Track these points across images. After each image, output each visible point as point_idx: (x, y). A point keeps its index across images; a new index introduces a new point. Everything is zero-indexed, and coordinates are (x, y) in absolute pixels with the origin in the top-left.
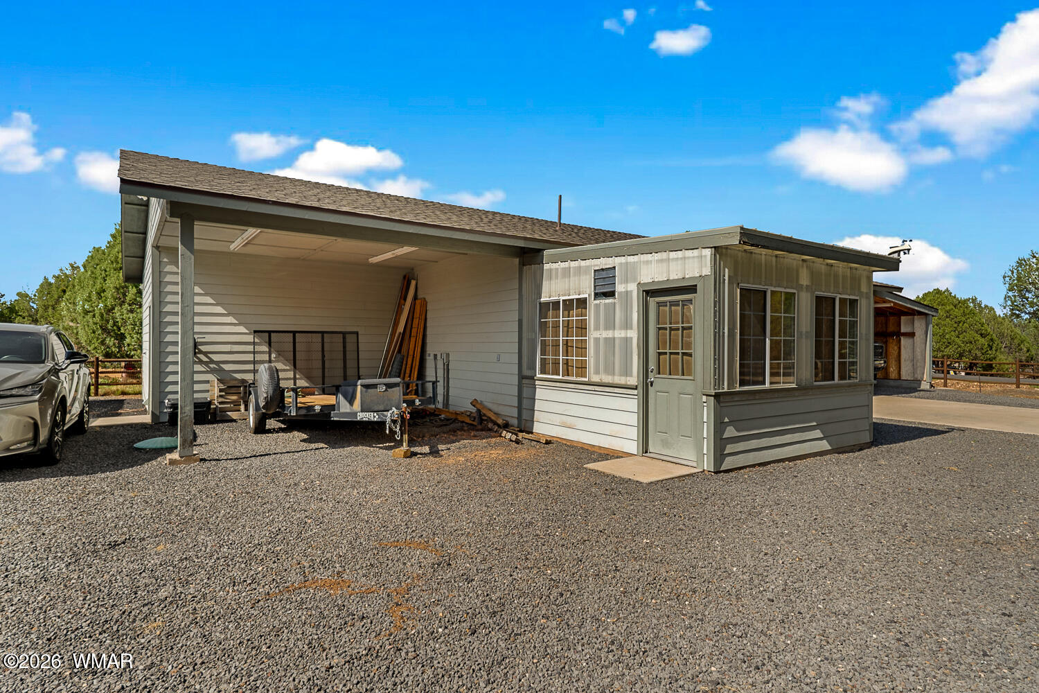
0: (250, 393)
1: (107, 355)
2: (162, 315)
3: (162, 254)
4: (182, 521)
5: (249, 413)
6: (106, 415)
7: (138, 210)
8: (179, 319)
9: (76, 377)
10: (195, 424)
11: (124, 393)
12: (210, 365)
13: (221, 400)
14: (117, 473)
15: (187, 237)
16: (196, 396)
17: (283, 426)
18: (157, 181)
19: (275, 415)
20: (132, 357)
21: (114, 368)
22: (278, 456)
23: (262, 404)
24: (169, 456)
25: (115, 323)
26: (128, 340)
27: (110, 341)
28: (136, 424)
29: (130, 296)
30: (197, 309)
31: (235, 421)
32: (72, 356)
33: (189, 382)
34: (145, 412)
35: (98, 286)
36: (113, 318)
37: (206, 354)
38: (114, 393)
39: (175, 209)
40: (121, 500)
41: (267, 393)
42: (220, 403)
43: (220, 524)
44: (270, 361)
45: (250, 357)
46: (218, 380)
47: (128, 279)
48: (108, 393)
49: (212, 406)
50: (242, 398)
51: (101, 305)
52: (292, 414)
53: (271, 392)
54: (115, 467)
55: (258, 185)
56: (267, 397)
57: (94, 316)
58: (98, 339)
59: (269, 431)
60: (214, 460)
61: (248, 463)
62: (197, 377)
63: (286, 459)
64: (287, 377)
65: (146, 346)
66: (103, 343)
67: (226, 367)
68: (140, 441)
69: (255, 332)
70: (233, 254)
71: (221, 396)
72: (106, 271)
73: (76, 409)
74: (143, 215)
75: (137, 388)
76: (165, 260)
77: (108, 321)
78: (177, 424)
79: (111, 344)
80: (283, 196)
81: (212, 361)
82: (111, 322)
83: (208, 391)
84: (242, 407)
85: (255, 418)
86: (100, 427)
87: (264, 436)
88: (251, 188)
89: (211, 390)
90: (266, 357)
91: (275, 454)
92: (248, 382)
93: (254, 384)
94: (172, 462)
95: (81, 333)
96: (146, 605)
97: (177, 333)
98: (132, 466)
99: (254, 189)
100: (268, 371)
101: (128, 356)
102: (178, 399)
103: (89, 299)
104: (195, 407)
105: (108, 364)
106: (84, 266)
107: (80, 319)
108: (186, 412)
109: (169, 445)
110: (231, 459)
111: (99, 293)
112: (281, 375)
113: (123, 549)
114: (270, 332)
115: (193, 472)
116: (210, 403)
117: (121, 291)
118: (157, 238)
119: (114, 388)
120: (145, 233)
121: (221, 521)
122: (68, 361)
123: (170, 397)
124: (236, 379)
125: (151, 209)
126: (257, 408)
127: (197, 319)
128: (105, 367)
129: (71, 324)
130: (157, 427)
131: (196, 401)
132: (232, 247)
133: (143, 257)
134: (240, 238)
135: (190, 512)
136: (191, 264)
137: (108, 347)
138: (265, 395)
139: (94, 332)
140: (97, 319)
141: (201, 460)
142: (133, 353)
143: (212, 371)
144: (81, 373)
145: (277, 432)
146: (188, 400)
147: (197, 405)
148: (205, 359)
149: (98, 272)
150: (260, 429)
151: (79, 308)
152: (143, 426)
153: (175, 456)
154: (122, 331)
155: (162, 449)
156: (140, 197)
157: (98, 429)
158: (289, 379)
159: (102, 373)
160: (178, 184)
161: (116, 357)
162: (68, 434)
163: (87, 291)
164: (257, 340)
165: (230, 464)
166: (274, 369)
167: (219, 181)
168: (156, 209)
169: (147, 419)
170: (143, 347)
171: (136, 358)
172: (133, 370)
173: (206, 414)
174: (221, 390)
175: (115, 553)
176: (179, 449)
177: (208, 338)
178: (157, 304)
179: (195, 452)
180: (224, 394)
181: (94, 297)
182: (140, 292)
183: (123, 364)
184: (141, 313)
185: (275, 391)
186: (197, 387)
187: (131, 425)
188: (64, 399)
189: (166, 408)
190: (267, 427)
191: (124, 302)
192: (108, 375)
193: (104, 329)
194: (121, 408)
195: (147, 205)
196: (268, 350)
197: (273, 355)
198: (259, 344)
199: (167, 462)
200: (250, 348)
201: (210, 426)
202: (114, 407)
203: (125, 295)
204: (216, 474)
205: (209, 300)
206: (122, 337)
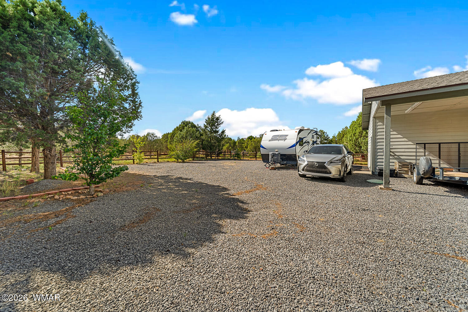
0: (414, 168)
1: (356, 153)
2: (376, 139)
3: (376, 120)
4: (388, 210)
5: (414, 176)
6: (357, 170)
7: (368, 107)
8: (384, 140)
9: (349, 158)
10: (390, 177)
11: (361, 164)
12: (395, 157)
13: (399, 169)
14: (362, 188)
15: (388, 112)
16: (390, 167)
17: (432, 183)
18: (377, 95)
19: (428, 178)
20: (364, 153)
21: (358, 156)
22: (431, 195)
23: (421, 172)
24: (380, 186)
25: (359, 143)
26: (363, 148)
27: (357, 148)
28: (367, 174)
29: (363, 134)
30: (392, 136)
31: (406, 178)
32: (348, 153)
33: (388, 162)
34: (369, 171)
35: (354, 132)
36: (358, 141)
37: (393, 152)
38: (358, 164)
39: (384, 103)
40: (365, 197)
41: (425, 168)
42: (399, 170)
43: (404, 215)
44: (425, 156)
45: (414, 154)
46: (398, 162)
47: (363, 129)
48: (357, 164)
49: (395, 171)
50: (410, 170)
51: (355, 138)
52: (440, 179)
53: (427, 168)
54: (361, 186)
55: (421, 84)
56: (425, 170)
57: (352, 141)
58: (353, 148)
59: (424, 184)
60: (398, 191)
61: (415, 195)
62: (391, 161)
63: (436, 198)
64: (435, 162)
65: (369, 150)
66: (355, 149)
67: (402, 157)
68: (368, 179)
69: (417, 144)
70: (407, 114)
71: (400, 168)
72: (356, 128)
73: (349, 168)
74: (369, 108)
75: (366, 163)
76: (378, 121)
77: (356, 143)
78: (383, 176)
79: (357, 149)
80: (437, 84)
81: (396, 155)
82: (357, 143)
83: (394, 166)
84: (410, 173)
85: (417, 178)
86: (356, 173)
87: (422, 186)
88: (418, 86)
89: (396, 166)
90: (423, 154)
91: (429, 194)
92: (413, 164)
93: (416, 164)
94: (381, 188)
95: (349, 146)
96: (378, 233)
97: (383, 145)
98: (367, 187)
99: (419, 86)
100: (425, 160)
101: (363, 153)
102: (383, 168)
103: (351, 136)
104: (390, 171)
105: (356, 155)
106: (350, 127)
107: (349, 142)
108: (386, 172)
109: (379, 183)
110: (406, 192)
111: (354, 135)
112: (433, 162)
113: (367, 212)
114: (425, 144)
115: (390, 194)
116: (395, 170)
117: (361, 133)
118: (375, 114)
119: (358, 162)
120: (370, 114)
121: (404, 214)
122: (348, 154)
123: (378, 166)
124: (407, 162)
125: (372, 106)
126: (418, 174)
127: (391, 140)
128: (355, 156)
129: (346, 144)
130: (374, 176)
131: (390, 169)
132: (406, 112)
133: (369, 122)
134: (411, 107)
135: (390, 207)
136: (389, 121)
137: (357, 150)
138: (424, 169)
139: (352, 146)
140: (353, 142)
141: (393, 190)
142: (364, 152)
143: (396, 159)
144: (351, 157)
145: (429, 185)
146: (388, 168)
147: (391, 171)
148: (393, 154)
149: (354, 128)
150: (420, 182)
151: (348, 139)
152: (369, 175)
153: (382, 186)
154: (361, 145)
155: (376, 183)
156: (369, 102)
157: (355, 174)
158: (437, 163)
159: (355, 158)
160: (385, 94)
161: (359, 153)
162: (348, 174)
163: (351, 134)
164: (417, 147)
165: (405, 194)
166: (429, 159)
167: (402, 88)
168: (375, 105)
169: (370, 173)
170: (368, 150)
171: (365, 154)
172: (364, 157)
173: (393, 174)
174: (399, 166)
175: (365, 212)
176: (383, 184)
177: (394, 147)
178: (374, 136)
179: (390, 187)
180: (401, 167)
181: (353, 135)
182: (367, 133)
183: (360, 155)
184: (368, 139)
185: (429, 168)
186: (391, 164)
187: (365, 174)
188: (347, 164)
189: (377, 170)
190: (423, 183)
191: (361, 136)
192: (357, 158)
193: (355, 145)
194: (362, 169)
195: (371, 104)
196: (424, 151)
197: (427, 153)
198: (419, 149)
199: (379, 188)
200: (415, 150)
201: (395, 178)
202: (359, 168)
203: (362, 134)
204: (400, 196)
205: (395, 133)
206: (361, 147)
